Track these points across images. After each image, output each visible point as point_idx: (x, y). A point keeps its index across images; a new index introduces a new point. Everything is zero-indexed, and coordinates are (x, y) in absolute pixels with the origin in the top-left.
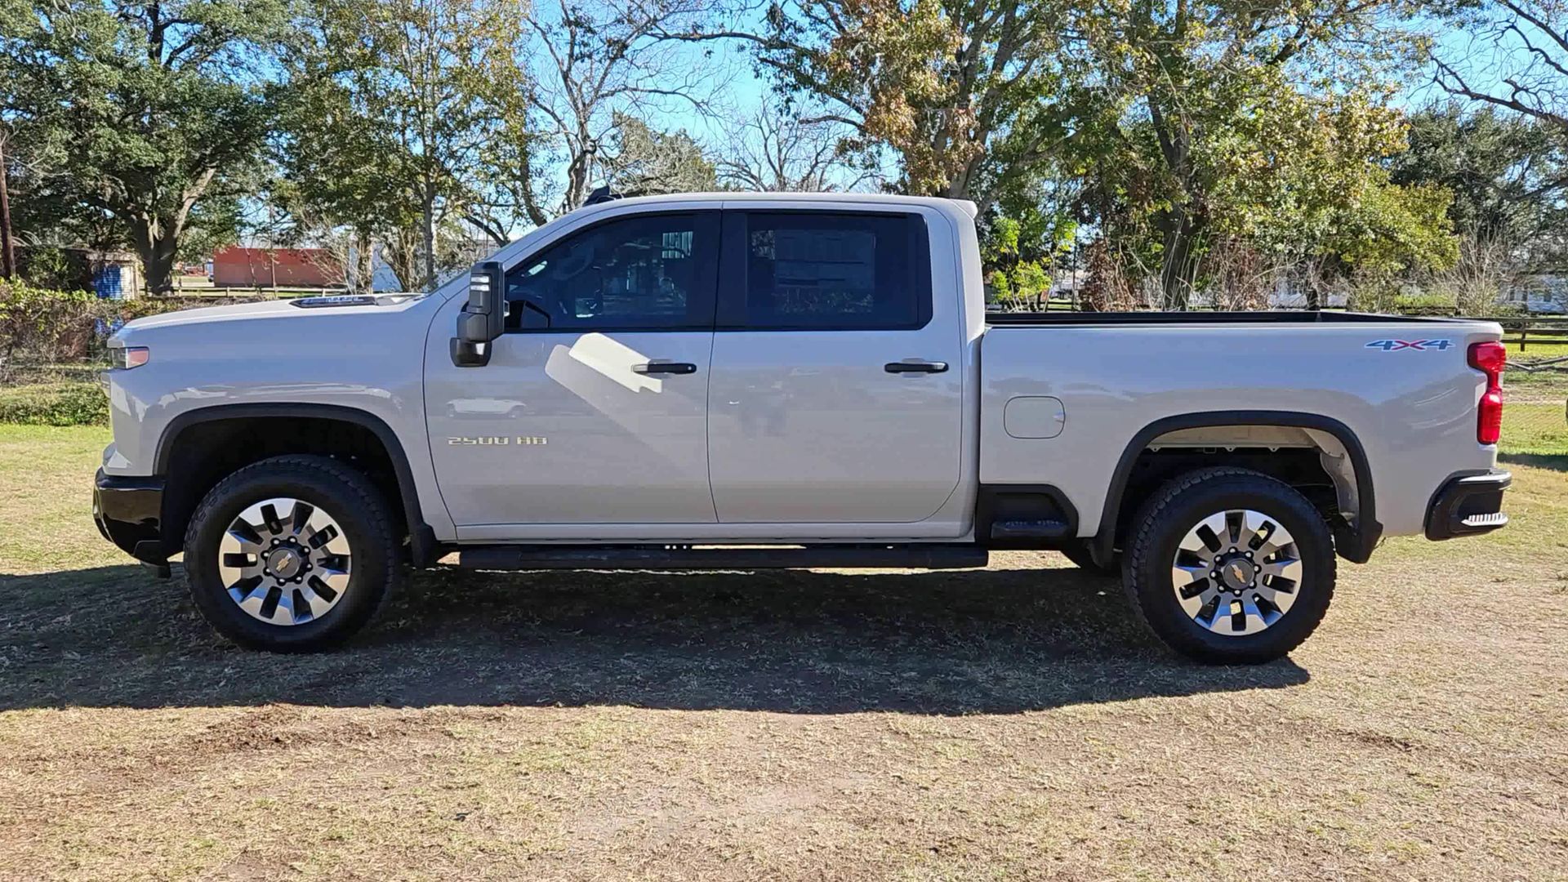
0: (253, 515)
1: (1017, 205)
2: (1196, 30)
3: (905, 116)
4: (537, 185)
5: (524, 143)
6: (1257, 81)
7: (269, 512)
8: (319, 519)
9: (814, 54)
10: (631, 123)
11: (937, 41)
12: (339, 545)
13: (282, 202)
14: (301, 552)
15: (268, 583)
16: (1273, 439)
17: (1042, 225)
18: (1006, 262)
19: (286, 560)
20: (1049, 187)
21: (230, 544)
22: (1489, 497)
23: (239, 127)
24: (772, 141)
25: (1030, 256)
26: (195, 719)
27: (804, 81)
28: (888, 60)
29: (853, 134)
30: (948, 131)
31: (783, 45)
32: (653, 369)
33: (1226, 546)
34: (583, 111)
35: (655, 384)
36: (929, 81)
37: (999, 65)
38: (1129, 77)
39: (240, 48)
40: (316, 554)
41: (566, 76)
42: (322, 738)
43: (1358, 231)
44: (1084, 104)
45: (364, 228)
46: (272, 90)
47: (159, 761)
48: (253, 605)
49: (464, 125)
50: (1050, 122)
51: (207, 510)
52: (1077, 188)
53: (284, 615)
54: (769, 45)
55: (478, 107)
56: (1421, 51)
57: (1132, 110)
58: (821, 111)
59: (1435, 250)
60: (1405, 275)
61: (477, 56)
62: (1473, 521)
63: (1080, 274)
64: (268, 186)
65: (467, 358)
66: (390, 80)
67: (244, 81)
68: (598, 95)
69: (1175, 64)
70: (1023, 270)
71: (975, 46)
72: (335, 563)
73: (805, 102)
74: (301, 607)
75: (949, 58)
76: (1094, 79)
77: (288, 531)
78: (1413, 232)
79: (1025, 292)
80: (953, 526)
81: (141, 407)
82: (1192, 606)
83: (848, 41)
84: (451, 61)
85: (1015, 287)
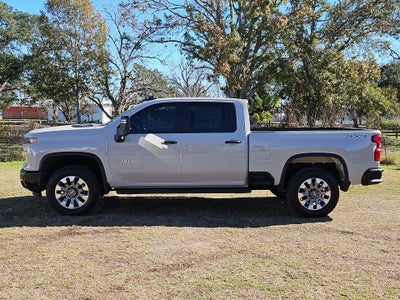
0: (64, 181)
1: (262, 93)
2: (315, 41)
3: (228, 67)
4: (111, 88)
5: (107, 74)
6: (334, 56)
7: (68, 180)
8: (81, 181)
9: (199, 47)
10: (140, 67)
11: (237, 45)
12: (86, 188)
13: (28, 92)
14: (76, 190)
15: (67, 198)
16: (324, 160)
17: (270, 99)
18: (259, 111)
19: (72, 192)
20: (273, 87)
21: (58, 188)
22: (378, 175)
23: (16, 68)
24: (184, 72)
25: (266, 109)
26: (57, 229)
27: (196, 56)
28: (222, 50)
29: (211, 72)
30: (240, 72)
31: (189, 44)
32: (165, 143)
33: (312, 187)
34: (125, 64)
35: (166, 146)
36: (235, 57)
37: (256, 51)
38: (295, 54)
39: (14, 43)
40: (80, 190)
41: (120, 53)
42: (88, 233)
43: (367, 102)
44: (282, 63)
45: (57, 101)
46: (26, 57)
47: (51, 237)
48: (64, 204)
49: (89, 69)
50: (272, 69)
51: (52, 180)
52: (281, 88)
53: (71, 206)
54: (185, 44)
55: (93, 63)
56: (386, 46)
57: (297, 64)
58: (202, 65)
59: (392, 107)
60: (383, 115)
61: (93, 47)
62: (374, 181)
63: (283, 114)
64: (24, 87)
65: (119, 140)
66: (65, 54)
67: (16, 54)
68: (130, 59)
69: (309, 51)
70: (264, 114)
71: (249, 45)
72: (85, 193)
73: (196, 62)
74: (76, 204)
75: (241, 50)
76: (285, 55)
77: (73, 185)
78: (385, 102)
79: (265, 120)
80: (242, 182)
81: (34, 154)
82: (303, 203)
83: (210, 44)
84: (84, 48)
85: (262, 118)
